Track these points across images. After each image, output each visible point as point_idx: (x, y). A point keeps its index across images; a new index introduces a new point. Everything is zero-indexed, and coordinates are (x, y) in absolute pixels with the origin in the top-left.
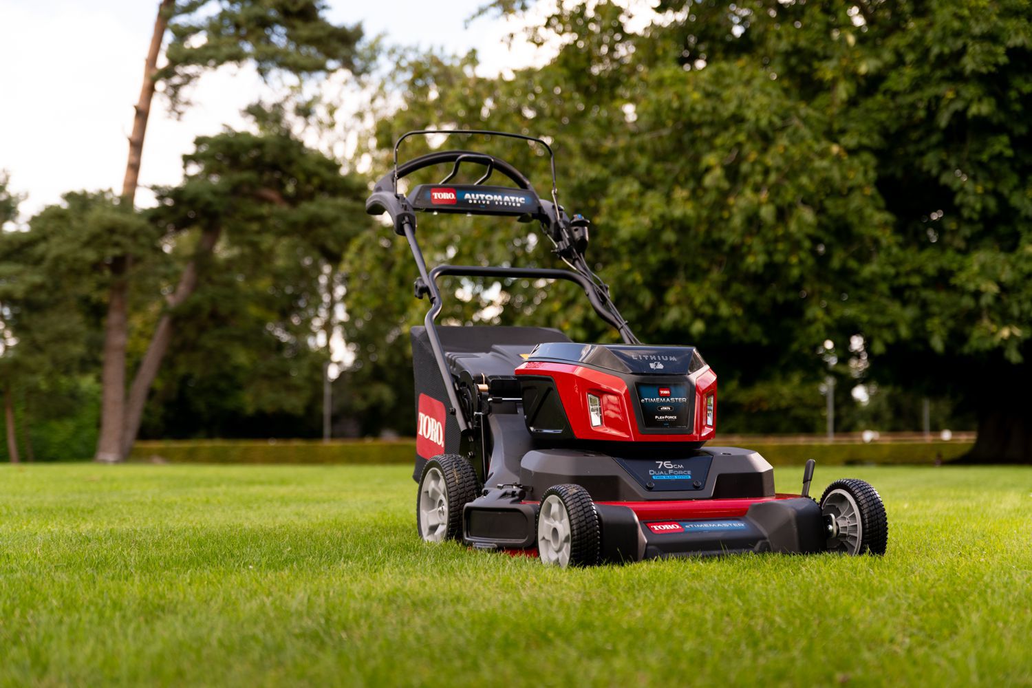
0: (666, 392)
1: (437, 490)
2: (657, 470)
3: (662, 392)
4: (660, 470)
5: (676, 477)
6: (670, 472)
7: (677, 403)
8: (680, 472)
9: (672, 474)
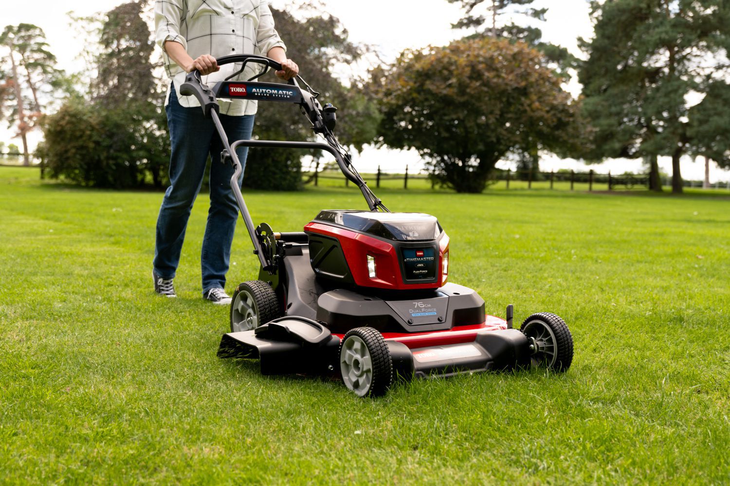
0: (421, 254)
1: (245, 306)
2: (415, 309)
3: (418, 254)
4: (416, 309)
5: (427, 314)
6: (423, 310)
7: (428, 261)
8: (429, 310)
9: (424, 312)
